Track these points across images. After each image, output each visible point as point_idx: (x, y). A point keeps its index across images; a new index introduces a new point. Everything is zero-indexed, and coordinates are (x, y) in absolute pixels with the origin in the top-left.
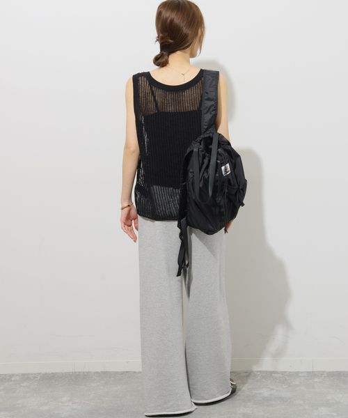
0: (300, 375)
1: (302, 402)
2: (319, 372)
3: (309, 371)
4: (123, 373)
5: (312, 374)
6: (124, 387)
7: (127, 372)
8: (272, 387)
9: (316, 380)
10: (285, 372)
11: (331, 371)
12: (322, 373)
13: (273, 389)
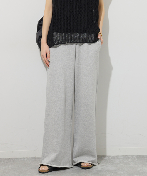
0: (119, 157)
1: (122, 172)
2: (131, 155)
3: (125, 155)
4: (9, 159)
5: (127, 157)
6: (10, 166)
7: (12, 158)
8: (103, 164)
9: (130, 160)
10: (110, 156)
11: (138, 155)
12: (133, 157)
13: (103, 166)
